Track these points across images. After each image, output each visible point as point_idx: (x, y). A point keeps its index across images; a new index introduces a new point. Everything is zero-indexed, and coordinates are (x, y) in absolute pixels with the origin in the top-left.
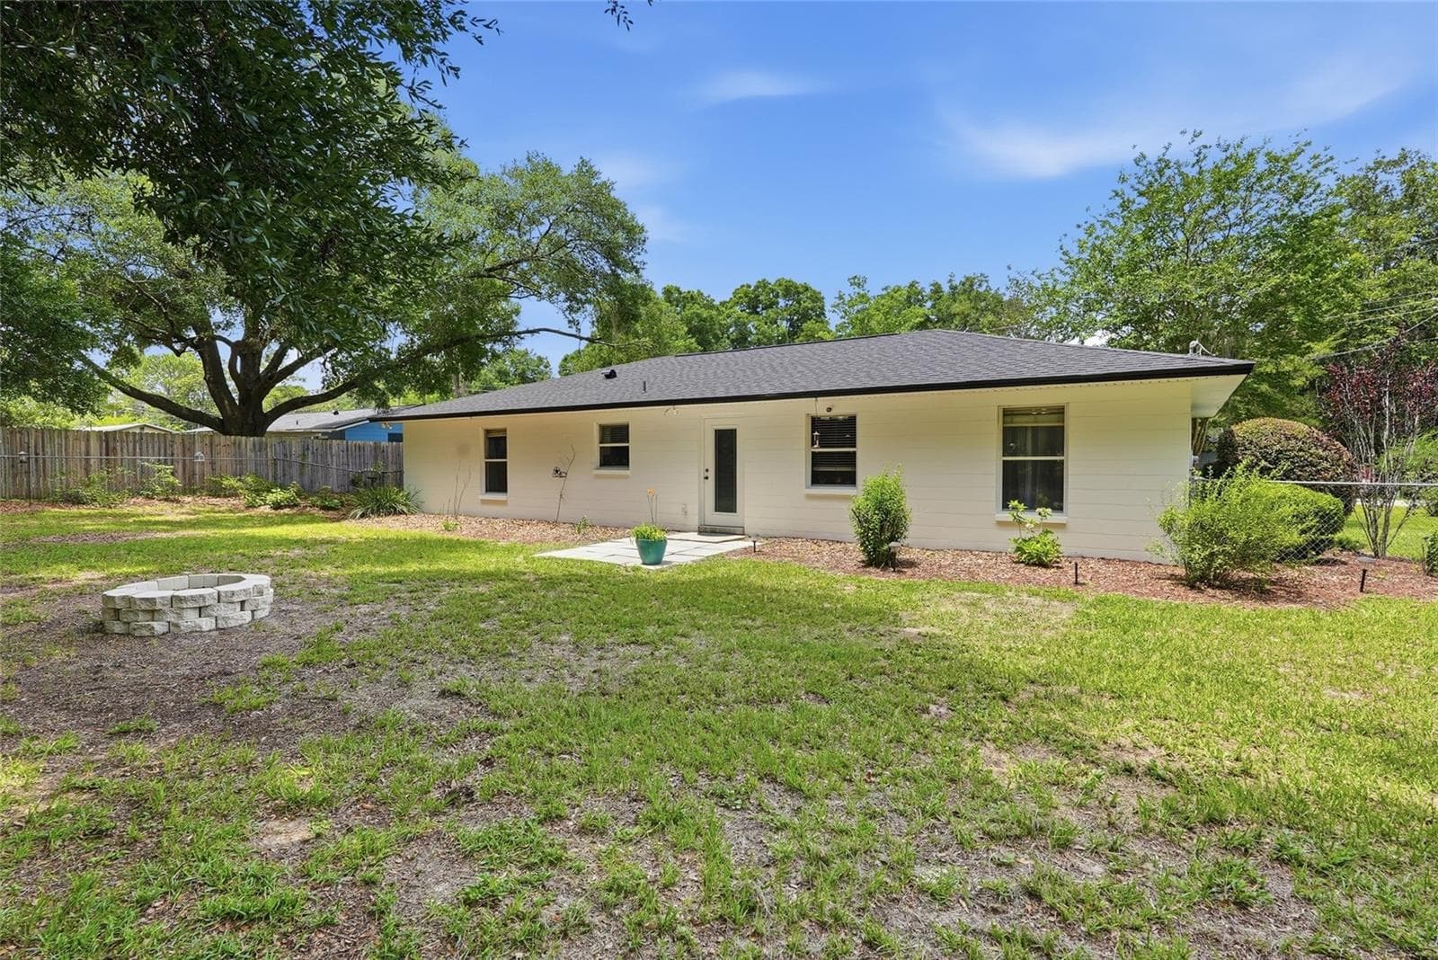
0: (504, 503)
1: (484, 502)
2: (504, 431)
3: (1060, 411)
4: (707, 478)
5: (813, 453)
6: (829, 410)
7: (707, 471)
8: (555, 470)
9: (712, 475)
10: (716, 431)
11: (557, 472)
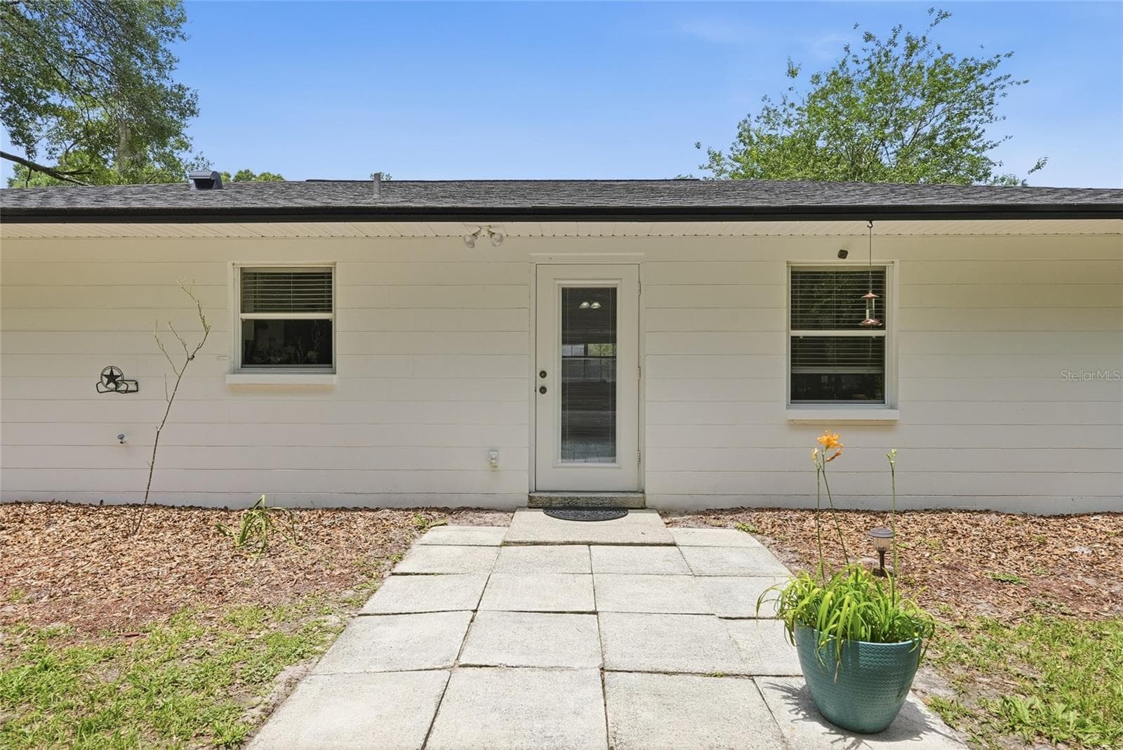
4: (543, 390)
5: (794, 339)
6: (843, 254)
7: (543, 374)
8: (108, 372)
9: (554, 382)
10: (564, 290)
11: (112, 378)
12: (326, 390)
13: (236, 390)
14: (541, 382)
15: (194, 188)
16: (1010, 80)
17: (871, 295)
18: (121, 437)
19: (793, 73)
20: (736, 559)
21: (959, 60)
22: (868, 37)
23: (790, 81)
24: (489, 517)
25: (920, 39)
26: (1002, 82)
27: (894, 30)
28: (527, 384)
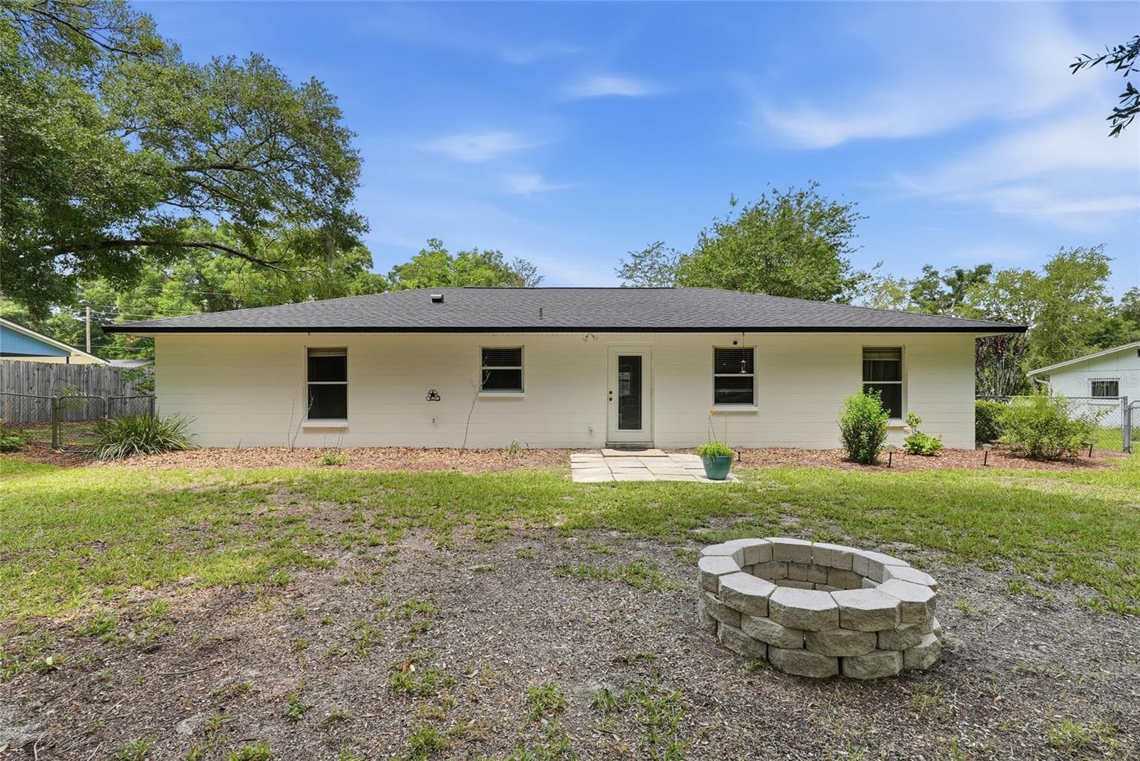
0: (343, 430)
1: (307, 430)
2: (345, 350)
3: (898, 351)
4: (611, 399)
5: (716, 377)
6: (735, 343)
7: (611, 393)
8: (431, 392)
9: (616, 397)
10: (620, 357)
11: (433, 395)
12: (520, 399)
13: (483, 399)
14: (610, 396)
15: (432, 302)
16: (859, 216)
17: (743, 361)
18: (434, 420)
19: (734, 204)
20: (690, 459)
21: (830, 202)
22: (775, 192)
23: (731, 208)
24: (591, 451)
25: (805, 193)
26: (855, 217)
27: (790, 188)
28: (605, 397)
